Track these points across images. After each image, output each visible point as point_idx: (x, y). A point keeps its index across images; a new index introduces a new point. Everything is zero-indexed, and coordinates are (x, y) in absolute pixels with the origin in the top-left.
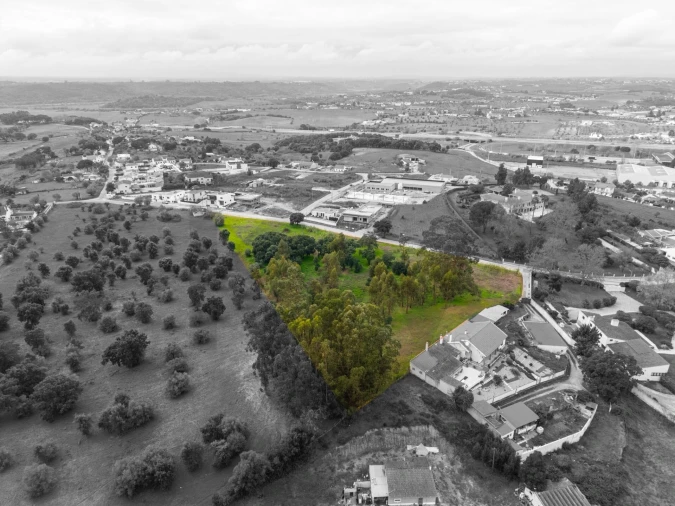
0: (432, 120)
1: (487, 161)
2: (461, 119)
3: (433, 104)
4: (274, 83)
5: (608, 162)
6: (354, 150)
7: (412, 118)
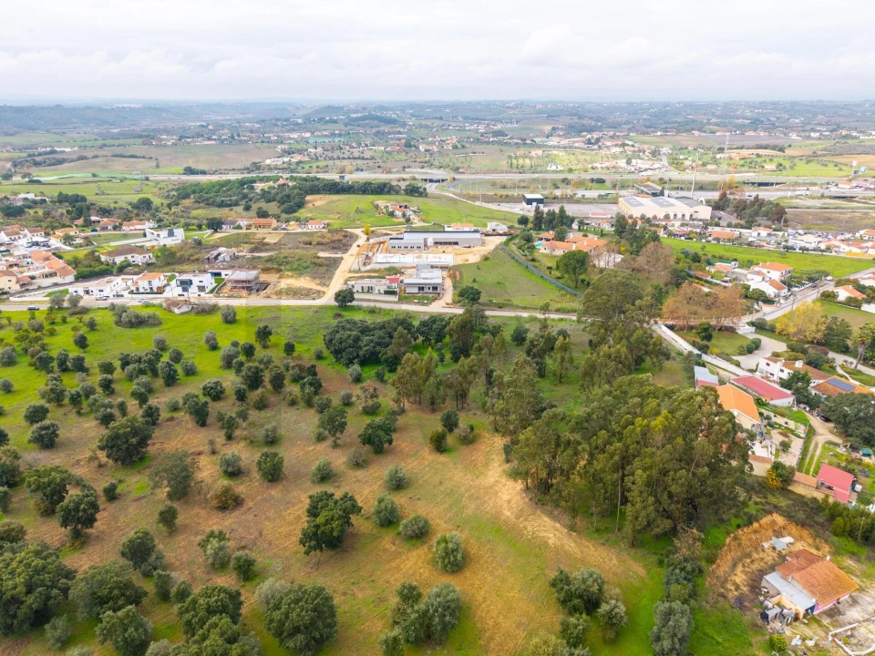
0: (356, 155)
1: (478, 203)
2: (389, 153)
3: (340, 135)
4: (88, 108)
5: (600, 196)
6: (308, 198)
7: (329, 154)
